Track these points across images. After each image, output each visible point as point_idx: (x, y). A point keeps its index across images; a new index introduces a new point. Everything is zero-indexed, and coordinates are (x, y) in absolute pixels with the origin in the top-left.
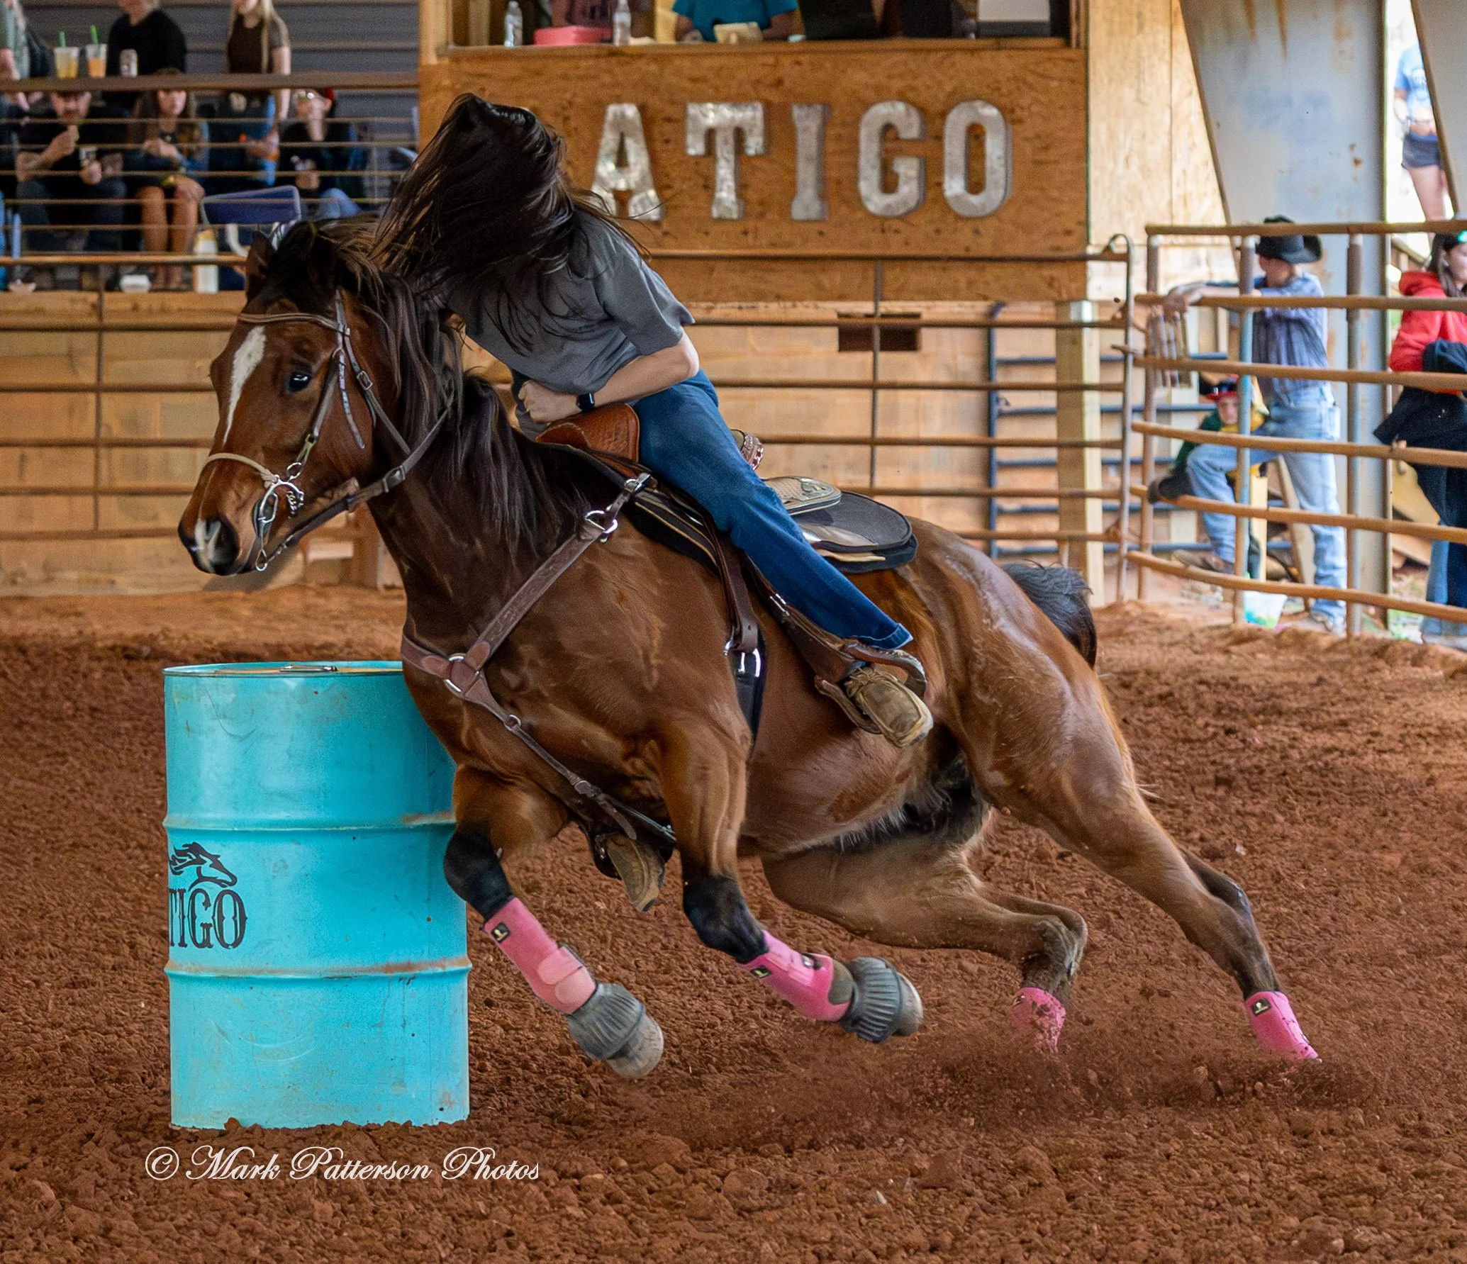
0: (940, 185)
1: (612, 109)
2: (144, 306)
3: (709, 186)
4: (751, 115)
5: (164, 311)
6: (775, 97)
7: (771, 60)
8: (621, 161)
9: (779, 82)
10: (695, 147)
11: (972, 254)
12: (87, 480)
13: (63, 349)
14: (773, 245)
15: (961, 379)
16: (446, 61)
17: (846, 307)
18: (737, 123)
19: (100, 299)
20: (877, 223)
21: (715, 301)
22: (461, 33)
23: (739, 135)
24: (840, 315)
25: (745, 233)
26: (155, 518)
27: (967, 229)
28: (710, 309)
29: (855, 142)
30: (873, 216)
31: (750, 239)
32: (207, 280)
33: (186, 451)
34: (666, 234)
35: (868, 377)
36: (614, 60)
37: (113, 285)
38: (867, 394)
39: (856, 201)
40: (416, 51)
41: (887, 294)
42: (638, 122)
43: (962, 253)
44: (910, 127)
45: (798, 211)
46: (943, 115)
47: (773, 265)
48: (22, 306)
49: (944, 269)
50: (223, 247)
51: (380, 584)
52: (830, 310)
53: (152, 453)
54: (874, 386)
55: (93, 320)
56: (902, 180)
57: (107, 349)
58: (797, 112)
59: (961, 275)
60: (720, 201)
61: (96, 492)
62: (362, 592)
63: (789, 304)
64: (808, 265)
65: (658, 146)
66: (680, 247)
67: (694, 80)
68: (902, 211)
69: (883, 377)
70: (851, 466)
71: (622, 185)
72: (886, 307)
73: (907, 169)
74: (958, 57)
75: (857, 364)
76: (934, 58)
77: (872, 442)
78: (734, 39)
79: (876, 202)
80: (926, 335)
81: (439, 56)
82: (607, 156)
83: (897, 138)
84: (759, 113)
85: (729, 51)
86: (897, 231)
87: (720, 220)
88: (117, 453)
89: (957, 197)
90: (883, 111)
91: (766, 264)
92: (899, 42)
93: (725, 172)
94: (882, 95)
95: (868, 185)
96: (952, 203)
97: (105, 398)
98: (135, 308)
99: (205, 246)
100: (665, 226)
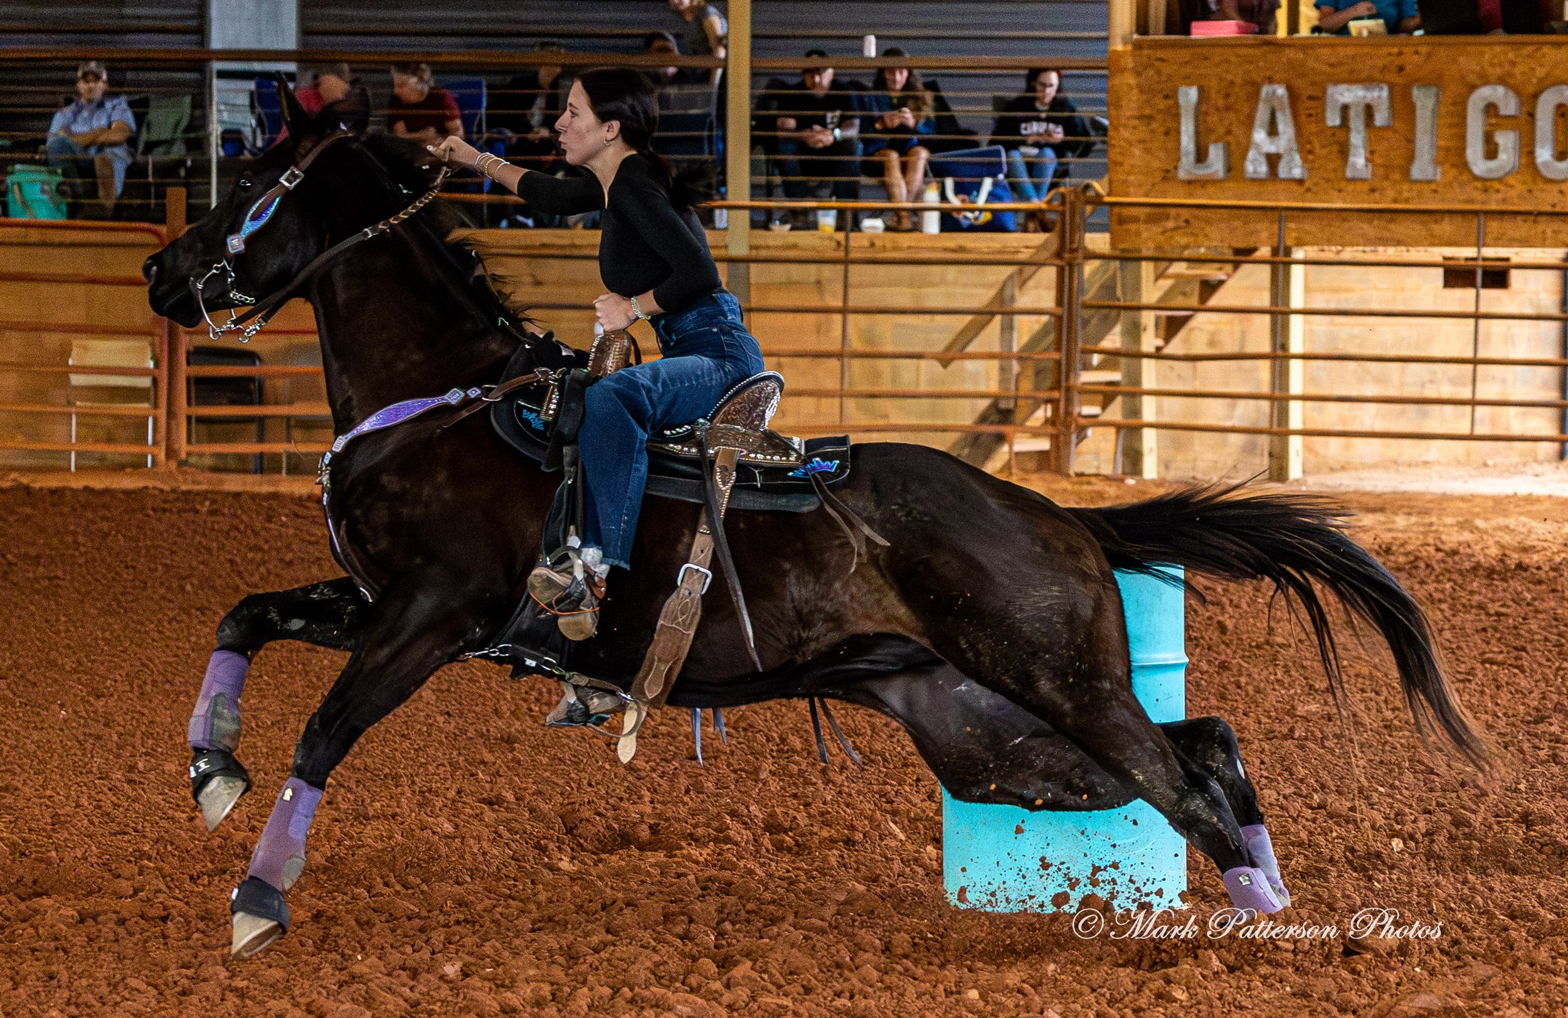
0: (1531, 153)
1: (1266, 90)
2: (879, 243)
3: (1344, 151)
4: (1380, 96)
5: (896, 248)
6: (1399, 80)
7: (1395, 50)
8: (1273, 131)
9: (1401, 69)
10: (1333, 120)
11: (1558, 209)
12: (832, 384)
13: (813, 279)
14: (1395, 201)
15: (1544, 311)
16: (1129, 48)
17: (1450, 251)
18: (1367, 101)
19: (847, 239)
20: (1479, 184)
21: (1343, 245)
22: (1142, 27)
23: (1369, 111)
24: (1445, 258)
25: (1373, 190)
26: (886, 416)
27: (1555, 188)
28: (1338, 252)
29: (1463, 117)
30: (1476, 178)
31: (1377, 195)
32: (932, 223)
33: (913, 362)
34: (1308, 190)
35: (1471, 309)
36: (1266, 48)
37: (856, 226)
38: (1472, 321)
39: (1463, 165)
40: (1106, 39)
41: (1488, 241)
42: (1286, 100)
43: (1549, 209)
44: (1509, 105)
45: (1416, 173)
46: (1536, 96)
47: (1395, 216)
48: (779, 242)
49: (1535, 222)
50: (943, 197)
51: (1072, 473)
52: (1437, 253)
53: (884, 364)
54: (1477, 316)
55: (841, 254)
56: (1501, 148)
57: (852, 279)
58: (1417, 93)
59: (1548, 227)
60: (1354, 165)
61: (842, 395)
62: (1058, 477)
63: (1404, 248)
64: (1426, 217)
65: (1303, 119)
66: (1320, 201)
67: (1332, 65)
68: (1500, 174)
69: (1483, 309)
70: (1453, 381)
71: (1271, 148)
72: (1489, 252)
73: (1506, 140)
74: (1546, 49)
75: (1462, 298)
76: (1529, 49)
77: (1475, 362)
78: (1365, 33)
79: (1479, 165)
80: (1515, 275)
81: (1125, 43)
82: (1262, 127)
83: (1497, 115)
84: (1385, 93)
85: (1359, 42)
86: (1498, 191)
87: (1354, 180)
88: (856, 363)
89: (1545, 164)
90: (1486, 93)
91: (1388, 216)
92: (1500, 36)
93: (1357, 138)
94: (1485, 81)
95: (1474, 152)
96: (1541, 167)
97: (851, 318)
98: (872, 245)
99: (932, 196)
100: (1307, 184)
